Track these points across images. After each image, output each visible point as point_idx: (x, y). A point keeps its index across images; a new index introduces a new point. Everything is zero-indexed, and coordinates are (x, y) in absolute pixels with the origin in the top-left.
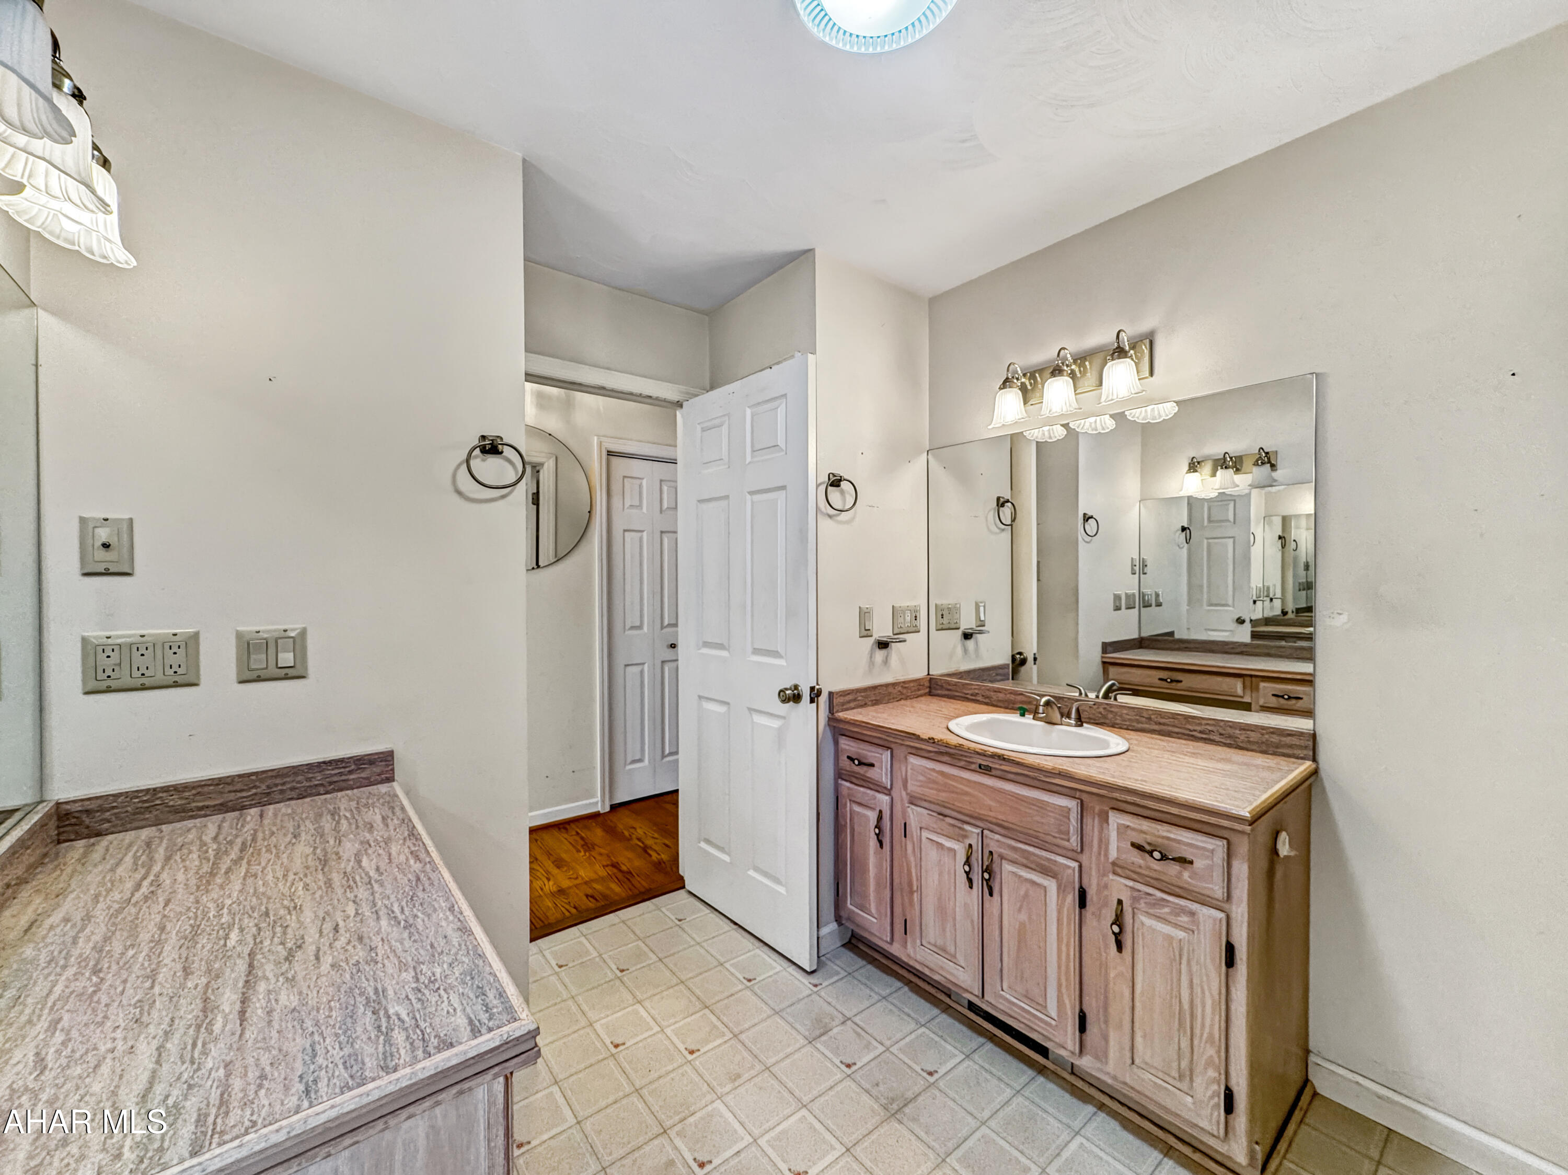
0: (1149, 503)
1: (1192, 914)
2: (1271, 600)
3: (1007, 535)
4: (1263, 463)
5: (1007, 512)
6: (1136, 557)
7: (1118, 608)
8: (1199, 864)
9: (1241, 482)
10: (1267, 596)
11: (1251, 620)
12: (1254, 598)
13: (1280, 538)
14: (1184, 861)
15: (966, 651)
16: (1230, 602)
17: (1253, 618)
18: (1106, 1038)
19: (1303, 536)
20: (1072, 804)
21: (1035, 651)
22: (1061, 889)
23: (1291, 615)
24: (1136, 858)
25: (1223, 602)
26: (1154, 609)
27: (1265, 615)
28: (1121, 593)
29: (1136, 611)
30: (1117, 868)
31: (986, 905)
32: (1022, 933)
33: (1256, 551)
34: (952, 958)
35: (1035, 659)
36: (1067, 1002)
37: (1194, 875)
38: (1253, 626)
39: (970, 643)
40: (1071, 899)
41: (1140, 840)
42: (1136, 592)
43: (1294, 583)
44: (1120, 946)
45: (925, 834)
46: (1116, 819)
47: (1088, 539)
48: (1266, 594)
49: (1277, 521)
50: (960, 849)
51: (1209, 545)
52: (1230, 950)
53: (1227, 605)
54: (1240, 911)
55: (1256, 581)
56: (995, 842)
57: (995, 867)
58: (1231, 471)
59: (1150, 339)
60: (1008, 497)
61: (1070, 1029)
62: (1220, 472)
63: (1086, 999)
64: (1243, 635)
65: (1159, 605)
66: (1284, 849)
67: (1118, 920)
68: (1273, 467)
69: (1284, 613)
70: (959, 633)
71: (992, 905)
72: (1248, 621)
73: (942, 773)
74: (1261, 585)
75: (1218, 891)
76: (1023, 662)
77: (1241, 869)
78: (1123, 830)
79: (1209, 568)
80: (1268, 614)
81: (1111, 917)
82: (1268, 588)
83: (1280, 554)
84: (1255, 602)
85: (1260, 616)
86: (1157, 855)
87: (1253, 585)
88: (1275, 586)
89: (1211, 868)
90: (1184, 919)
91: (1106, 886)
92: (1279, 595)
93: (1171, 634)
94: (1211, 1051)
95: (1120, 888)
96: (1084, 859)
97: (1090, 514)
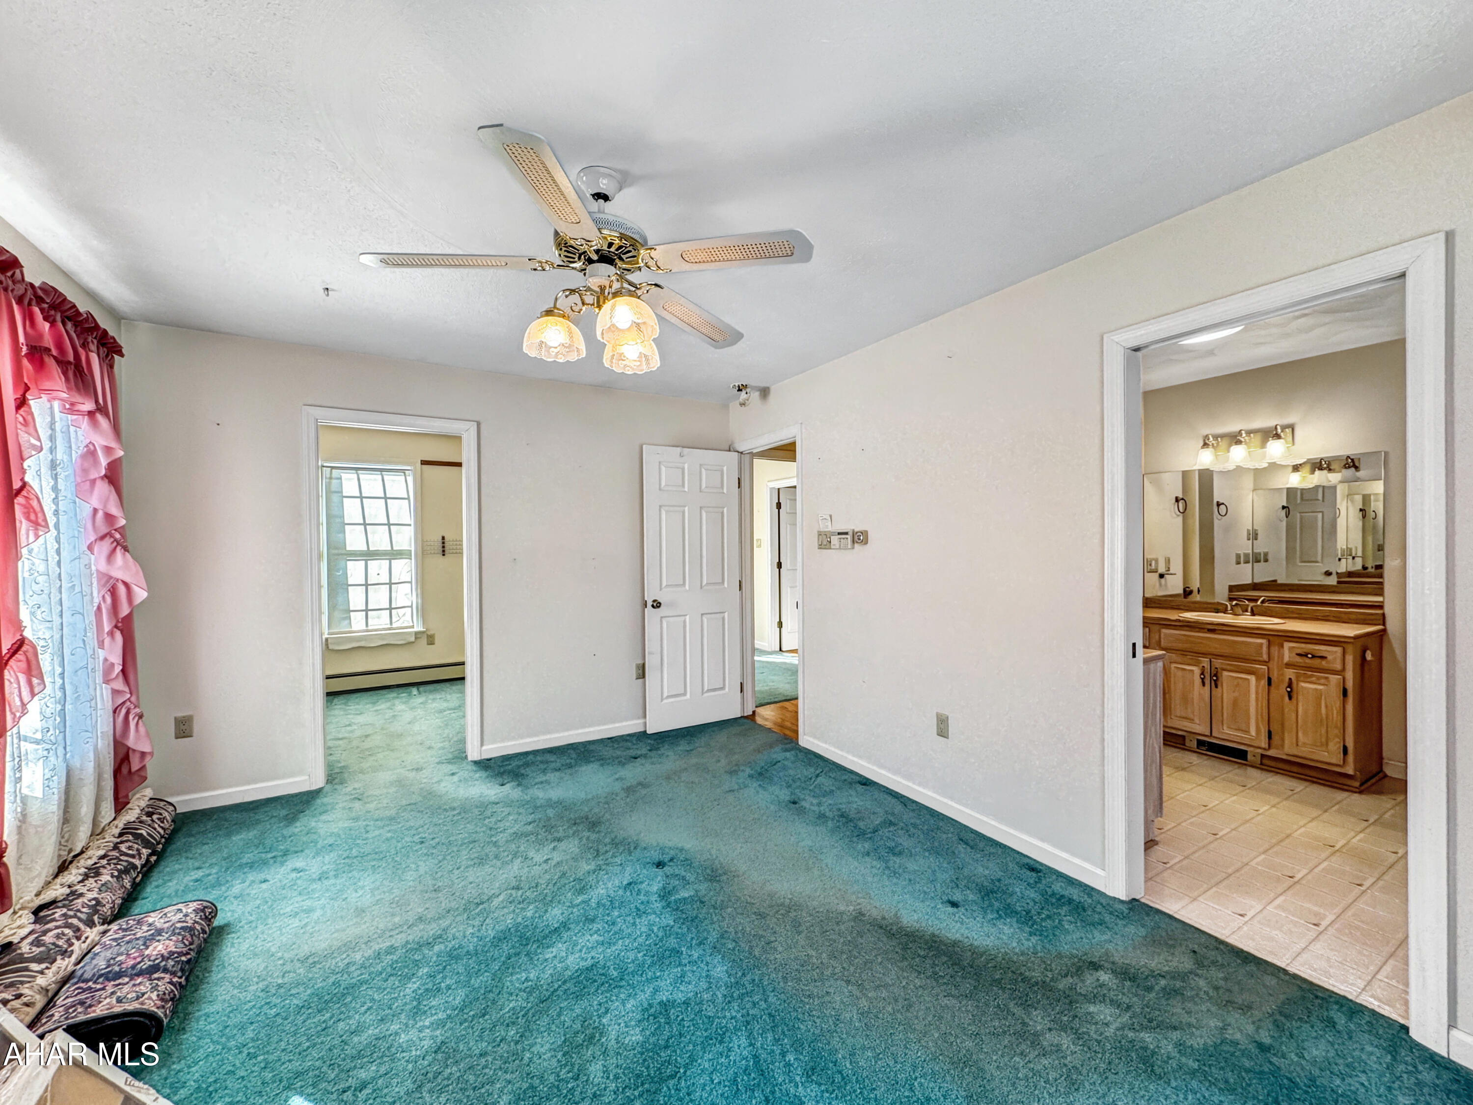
0: (1260, 492)
1: (1326, 678)
2: (1353, 558)
3: (1180, 519)
4: (1349, 467)
5: (1181, 504)
6: (1251, 528)
7: (1238, 563)
8: (1330, 657)
9: (1334, 478)
10: (1350, 555)
11: (1337, 573)
12: (1340, 556)
13: (1361, 510)
14: (1323, 658)
15: (1160, 584)
16: (1319, 559)
17: (1339, 571)
18: (1283, 740)
19: (1378, 506)
20: (1264, 641)
21: (1198, 585)
22: (1258, 679)
23: (1370, 570)
24: (1299, 659)
25: (1313, 559)
26: (1262, 563)
27: (1349, 570)
28: (1241, 552)
29: (1250, 565)
30: (1289, 665)
31: (1213, 693)
32: (1235, 703)
33: (1341, 523)
34: (1191, 720)
35: (1199, 591)
36: (1262, 727)
37: (1328, 662)
38: (1338, 577)
39: (1163, 580)
40: (1264, 682)
41: (1299, 651)
42: (1250, 552)
43: (1373, 546)
44: (1290, 698)
45: (1173, 665)
46: (1287, 645)
47: (1220, 517)
48: (1349, 553)
49: (1358, 499)
50: (1197, 670)
51: (1301, 518)
52: (1345, 692)
53: (1317, 562)
54: (1349, 675)
55: (1341, 543)
56: (1218, 663)
57: (1219, 675)
58: (1325, 472)
59: (1292, 427)
60: (1181, 496)
61: (1263, 738)
62: (1317, 472)
63: (1271, 724)
64: (1332, 581)
65: (1266, 561)
66: (1369, 656)
67: (1290, 685)
68: (1357, 468)
69: (1365, 568)
70: (1157, 575)
71: (1217, 692)
72: (1334, 573)
73: (1185, 635)
74: (1345, 547)
75: (1338, 667)
76: (1191, 592)
77: (1350, 659)
78: (1291, 649)
79: (1301, 534)
80: (1351, 568)
81: (1286, 684)
82: (1351, 549)
83: (1361, 524)
84: (1340, 560)
85: (1344, 570)
86: (1310, 656)
87: (1339, 547)
88: (1356, 548)
89: (1335, 659)
90: (1322, 681)
91: (1282, 675)
92: (1360, 553)
93: (1275, 581)
94: (1336, 731)
95: (1290, 673)
96: (1270, 665)
97: (1221, 501)
